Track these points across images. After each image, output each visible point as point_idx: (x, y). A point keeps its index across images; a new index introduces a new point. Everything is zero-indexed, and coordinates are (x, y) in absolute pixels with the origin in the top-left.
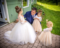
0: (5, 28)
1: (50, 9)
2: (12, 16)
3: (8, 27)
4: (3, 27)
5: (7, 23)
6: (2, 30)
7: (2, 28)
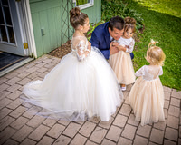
0: (23, 73)
1: (159, 10)
2: (43, 35)
3: (31, 69)
4: (18, 71)
5: (29, 57)
6: (16, 79)
7: (14, 73)
